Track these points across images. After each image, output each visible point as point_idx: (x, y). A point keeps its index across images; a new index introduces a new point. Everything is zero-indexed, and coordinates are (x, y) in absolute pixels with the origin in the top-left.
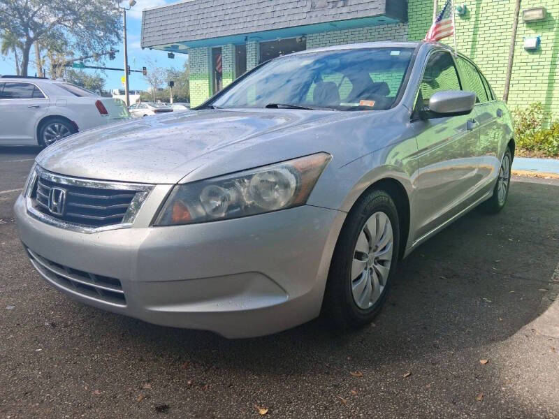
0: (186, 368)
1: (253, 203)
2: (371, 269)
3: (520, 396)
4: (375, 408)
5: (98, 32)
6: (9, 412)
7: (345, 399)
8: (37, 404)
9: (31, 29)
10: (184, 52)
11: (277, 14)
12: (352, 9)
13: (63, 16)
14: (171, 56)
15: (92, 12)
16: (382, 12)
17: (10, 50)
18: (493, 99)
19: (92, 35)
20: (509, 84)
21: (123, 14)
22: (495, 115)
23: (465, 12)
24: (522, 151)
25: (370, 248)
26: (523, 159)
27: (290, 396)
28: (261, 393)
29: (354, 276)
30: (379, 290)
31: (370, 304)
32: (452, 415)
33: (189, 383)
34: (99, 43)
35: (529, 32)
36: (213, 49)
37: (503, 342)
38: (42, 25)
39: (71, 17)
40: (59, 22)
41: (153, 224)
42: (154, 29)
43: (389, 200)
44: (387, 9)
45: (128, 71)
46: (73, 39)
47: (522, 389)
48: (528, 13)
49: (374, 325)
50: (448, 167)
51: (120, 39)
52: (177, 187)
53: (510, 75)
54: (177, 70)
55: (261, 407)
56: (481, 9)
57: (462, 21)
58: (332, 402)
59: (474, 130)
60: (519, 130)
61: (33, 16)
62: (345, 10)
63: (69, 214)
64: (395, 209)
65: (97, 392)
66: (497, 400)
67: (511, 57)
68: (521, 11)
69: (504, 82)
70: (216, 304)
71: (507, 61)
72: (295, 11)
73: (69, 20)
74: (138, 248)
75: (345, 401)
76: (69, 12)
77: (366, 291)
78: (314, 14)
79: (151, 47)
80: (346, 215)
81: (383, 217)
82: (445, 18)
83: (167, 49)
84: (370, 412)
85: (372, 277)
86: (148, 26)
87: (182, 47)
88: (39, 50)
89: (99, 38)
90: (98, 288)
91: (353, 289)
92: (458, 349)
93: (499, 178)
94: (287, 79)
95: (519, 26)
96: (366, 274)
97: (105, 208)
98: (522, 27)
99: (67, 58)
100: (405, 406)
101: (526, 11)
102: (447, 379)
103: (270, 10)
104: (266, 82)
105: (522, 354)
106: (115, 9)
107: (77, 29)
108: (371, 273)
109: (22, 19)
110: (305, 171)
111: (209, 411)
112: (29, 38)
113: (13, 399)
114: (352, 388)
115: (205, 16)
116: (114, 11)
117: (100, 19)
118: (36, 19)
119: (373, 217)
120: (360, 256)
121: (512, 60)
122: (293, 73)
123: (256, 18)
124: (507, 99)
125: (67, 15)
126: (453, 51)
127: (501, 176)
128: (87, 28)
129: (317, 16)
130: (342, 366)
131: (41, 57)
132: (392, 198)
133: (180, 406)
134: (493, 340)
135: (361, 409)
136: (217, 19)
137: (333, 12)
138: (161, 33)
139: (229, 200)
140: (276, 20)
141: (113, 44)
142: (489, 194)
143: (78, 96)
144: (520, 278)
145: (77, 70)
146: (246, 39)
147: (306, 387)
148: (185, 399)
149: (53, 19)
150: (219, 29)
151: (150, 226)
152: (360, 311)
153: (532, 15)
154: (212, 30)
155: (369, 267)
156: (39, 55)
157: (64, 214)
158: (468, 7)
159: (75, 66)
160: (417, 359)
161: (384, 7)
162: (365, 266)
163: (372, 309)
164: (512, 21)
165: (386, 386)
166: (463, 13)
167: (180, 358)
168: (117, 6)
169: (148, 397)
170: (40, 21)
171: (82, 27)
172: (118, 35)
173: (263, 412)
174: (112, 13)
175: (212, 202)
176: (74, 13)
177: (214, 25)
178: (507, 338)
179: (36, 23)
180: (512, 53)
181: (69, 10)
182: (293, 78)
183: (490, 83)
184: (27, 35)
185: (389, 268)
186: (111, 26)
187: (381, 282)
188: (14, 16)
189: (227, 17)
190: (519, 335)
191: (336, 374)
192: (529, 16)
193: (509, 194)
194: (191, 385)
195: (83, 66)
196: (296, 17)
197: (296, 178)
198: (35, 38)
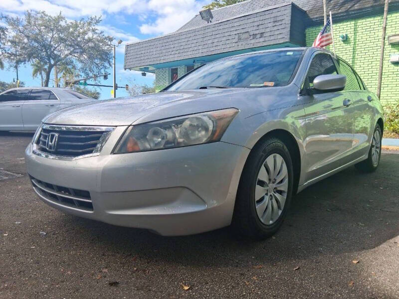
0: (134, 260)
1: (184, 141)
2: (271, 195)
3: (382, 284)
4: (270, 288)
5: (96, 60)
6: (7, 283)
7: (248, 282)
8: (27, 278)
9: (52, 58)
10: (152, 72)
11: (215, 44)
12: (267, 39)
13: (73, 50)
14: (144, 74)
15: (92, 47)
16: (288, 40)
17: (38, 74)
18: (364, 89)
19: (92, 62)
20: (381, 87)
21: (113, 49)
22: (366, 99)
23: (347, 39)
24: (392, 134)
25: (270, 180)
26: (393, 139)
27: (207, 279)
28: (186, 277)
29: (257, 198)
30: (278, 213)
31: (271, 222)
32: (329, 295)
33: (135, 269)
34: (97, 67)
35: (394, 51)
36: (172, 69)
37: (372, 250)
38: (59, 56)
39: (79, 51)
40: (70, 54)
41: (113, 152)
42: (133, 57)
43: (283, 146)
44: (291, 38)
45: (116, 87)
46: (79, 65)
47: (385, 280)
48: (391, 38)
49: (274, 238)
50: (334, 139)
51: (110, 65)
52: (131, 127)
53: (381, 80)
54: (149, 86)
55: (185, 285)
56: (358, 36)
57: (344, 45)
58: (238, 284)
59: (350, 107)
60: (390, 119)
61: (54, 50)
62: (262, 40)
63: (59, 150)
64: (288, 153)
65: (69, 273)
66: (364, 286)
67: (381, 68)
68: (386, 37)
69: (377, 86)
70: (155, 209)
71: (378, 72)
72: (228, 42)
73: (78, 52)
74: (102, 169)
75: (248, 284)
76: (77, 47)
77: (268, 211)
78: (240, 44)
79: (130, 69)
80: (249, 151)
81: (279, 159)
82: (326, 32)
83: (141, 70)
84: (266, 291)
85: (272, 202)
86: (129, 55)
87: (151, 68)
88: (57, 73)
89: (97, 64)
90: (75, 200)
91: (257, 207)
92: (336, 253)
93: (372, 146)
94: (218, 75)
95: (385, 47)
96: (267, 198)
97: (83, 144)
98: (388, 48)
99: (76, 79)
100: (293, 288)
101: (390, 36)
102: (327, 272)
103: (210, 42)
104: (204, 78)
105: (386, 258)
106: (108, 45)
107: (82, 59)
108: (271, 199)
109: (47, 52)
110: (220, 118)
111: (147, 286)
112: (50, 64)
113: (11, 275)
114: (254, 276)
115: (167, 47)
116: (107, 47)
117: (97, 51)
118: (55, 52)
119: (271, 157)
120: (262, 183)
121: (382, 70)
122: (223, 71)
123: (200, 47)
124: (379, 97)
125: (76, 49)
126: (333, 55)
127: (374, 144)
128: (89, 58)
129: (242, 45)
130: (248, 262)
131: (59, 77)
132: (286, 145)
133: (127, 283)
134: (364, 248)
135: (260, 289)
136: (175, 49)
137: (253, 41)
138: (137, 59)
139: (167, 138)
140: (214, 48)
141: (106, 68)
142: (365, 157)
143: (80, 98)
144: (387, 211)
145: (82, 87)
146: (194, 62)
147: (220, 274)
148: (131, 279)
149: (67, 52)
150: (176, 56)
151: (111, 154)
152: (263, 226)
153: (396, 39)
154: (171, 56)
155: (269, 194)
156: (57, 75)
157: (56, 150)
158: (348, 35)
159: (81, 84)
160: (305, 259)
161: (289, 36)
162: (266, 192)
163: (273, 226)
164: (380, 44)
165: (280, 275)
166: (345, 39)
167: (130, 255)
168: (109, 43)
169: (105, 277)
170: (59, 53)
171: (86, 57)
172: (109, 62)
173: (186, 288)
174: (106, 48)
175: (155, 139)
176: (81, 48)
177: (173, 53)
178: (374, 247)
179: (56, 55)
180: (381, 65)
181: (78, 46)
182: (222, 74)
183: (363, 80)
184: (50, 62)
185: (285, 198)
186: (105, 57)
187: (279, 207)
188: (42, 50)
189: (182, 48)
190: (384, 246)
191: (243, 267)
192: (392, 40)
193: (381, 159)
194: (136, 270)
195: (85, 84)
196: (228, 46)
197: (213, 122)
198: (55, 64)
